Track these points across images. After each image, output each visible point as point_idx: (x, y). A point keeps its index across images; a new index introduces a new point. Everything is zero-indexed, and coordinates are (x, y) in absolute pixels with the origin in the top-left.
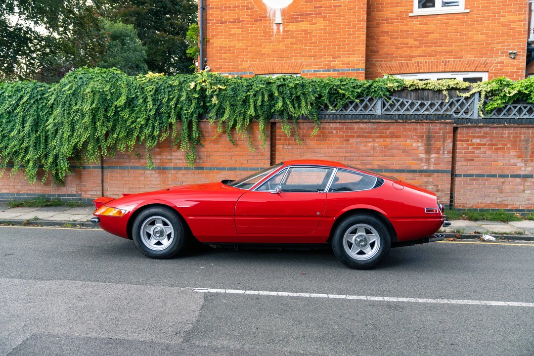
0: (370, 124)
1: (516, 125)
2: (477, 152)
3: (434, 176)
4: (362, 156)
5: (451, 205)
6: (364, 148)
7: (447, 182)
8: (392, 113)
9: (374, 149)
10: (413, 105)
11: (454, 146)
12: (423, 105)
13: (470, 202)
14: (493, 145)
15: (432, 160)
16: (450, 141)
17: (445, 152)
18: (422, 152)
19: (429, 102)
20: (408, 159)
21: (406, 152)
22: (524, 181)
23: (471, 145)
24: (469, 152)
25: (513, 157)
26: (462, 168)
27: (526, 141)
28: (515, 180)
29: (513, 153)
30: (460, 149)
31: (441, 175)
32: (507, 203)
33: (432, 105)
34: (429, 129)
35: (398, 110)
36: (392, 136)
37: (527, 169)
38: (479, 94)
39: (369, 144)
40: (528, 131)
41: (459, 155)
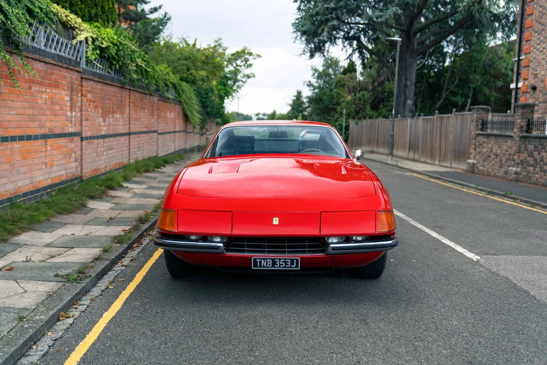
0: (43, 64)
1: (101, 80)
2: (89, 109)
3: (74, 140)
4: (39, 114)
5: (81, 177)
6: (40, 101)
7: (80, 147)
8: (48, 50)
9: (46, 103)
10: (58, 42)
11: (82, 102)
12: (62, 44)
13: (88, 171)
14: (94, 102)
15: (73, 119)
16: (80, 95)
17: (78, 110)
18: (69, 108)
19: (65, 41)
20: (63, 118)
21: (62, 109)
22: (104, 142)
23: (87, 101)
24: (87, 110)
25: (100, 116)
26: (85, 129)
27: (104, 98)
28: (101, 141)
29: (100, 111)
30: (84, 105)
31: (77, 139)
32: (99, 167)
33: (66, 46)
34: (71, 78)
35: (51, 47)
36: (56, 85)
37: (104, 128)
38: (86, 38)
39: (43, 95)
40: (105, 87)
41: (83, 113)
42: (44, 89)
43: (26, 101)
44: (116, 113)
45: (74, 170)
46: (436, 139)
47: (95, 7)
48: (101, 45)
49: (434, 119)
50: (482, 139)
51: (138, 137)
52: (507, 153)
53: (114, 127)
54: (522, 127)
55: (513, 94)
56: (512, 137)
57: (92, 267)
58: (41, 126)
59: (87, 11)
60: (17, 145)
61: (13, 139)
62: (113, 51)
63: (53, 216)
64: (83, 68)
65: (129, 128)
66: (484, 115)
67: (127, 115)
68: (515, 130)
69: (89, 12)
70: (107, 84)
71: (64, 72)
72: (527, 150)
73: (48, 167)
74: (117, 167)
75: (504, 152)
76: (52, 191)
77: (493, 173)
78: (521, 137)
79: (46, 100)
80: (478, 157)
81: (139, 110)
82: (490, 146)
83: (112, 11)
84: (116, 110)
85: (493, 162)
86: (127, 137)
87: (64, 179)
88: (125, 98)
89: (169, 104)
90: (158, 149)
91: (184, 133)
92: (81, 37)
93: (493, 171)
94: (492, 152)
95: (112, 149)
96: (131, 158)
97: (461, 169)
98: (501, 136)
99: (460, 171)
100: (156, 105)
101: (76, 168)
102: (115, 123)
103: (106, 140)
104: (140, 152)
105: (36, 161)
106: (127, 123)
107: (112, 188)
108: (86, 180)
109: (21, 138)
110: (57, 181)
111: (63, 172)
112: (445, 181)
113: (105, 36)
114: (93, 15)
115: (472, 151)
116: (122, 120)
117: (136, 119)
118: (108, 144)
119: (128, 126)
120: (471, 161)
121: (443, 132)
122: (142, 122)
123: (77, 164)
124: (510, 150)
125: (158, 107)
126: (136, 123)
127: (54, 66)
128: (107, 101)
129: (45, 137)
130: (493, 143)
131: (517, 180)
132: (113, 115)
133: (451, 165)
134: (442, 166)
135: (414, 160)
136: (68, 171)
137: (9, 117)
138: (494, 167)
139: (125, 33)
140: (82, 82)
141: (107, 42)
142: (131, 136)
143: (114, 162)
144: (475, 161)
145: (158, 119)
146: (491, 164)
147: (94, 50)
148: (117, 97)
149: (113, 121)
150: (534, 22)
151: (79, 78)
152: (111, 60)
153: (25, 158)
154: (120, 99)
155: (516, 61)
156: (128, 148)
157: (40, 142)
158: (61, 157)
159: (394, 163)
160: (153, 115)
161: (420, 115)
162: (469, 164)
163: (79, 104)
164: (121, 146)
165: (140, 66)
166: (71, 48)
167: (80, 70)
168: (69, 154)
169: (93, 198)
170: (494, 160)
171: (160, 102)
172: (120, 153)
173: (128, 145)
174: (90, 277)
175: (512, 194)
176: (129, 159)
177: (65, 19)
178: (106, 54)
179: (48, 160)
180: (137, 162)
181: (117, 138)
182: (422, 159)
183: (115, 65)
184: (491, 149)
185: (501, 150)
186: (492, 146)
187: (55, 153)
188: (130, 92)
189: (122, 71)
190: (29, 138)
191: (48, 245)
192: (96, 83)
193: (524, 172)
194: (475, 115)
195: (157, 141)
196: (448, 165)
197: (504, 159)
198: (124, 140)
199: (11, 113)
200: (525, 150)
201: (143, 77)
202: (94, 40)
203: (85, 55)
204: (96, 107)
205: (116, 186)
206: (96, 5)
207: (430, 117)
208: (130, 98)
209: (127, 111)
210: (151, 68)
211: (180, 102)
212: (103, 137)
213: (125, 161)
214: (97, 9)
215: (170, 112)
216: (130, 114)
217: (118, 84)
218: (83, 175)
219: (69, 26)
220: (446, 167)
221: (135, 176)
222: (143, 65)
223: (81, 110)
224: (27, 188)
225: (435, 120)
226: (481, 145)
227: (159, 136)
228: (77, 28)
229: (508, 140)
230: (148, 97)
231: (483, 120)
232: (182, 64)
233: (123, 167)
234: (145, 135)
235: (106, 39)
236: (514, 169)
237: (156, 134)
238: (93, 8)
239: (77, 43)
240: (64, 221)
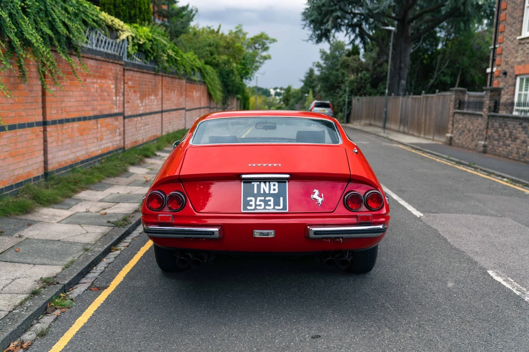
2: (130, 94)
3: (119, 119)
4: (92, 100)
5: (124, 148)
6: (92, 90)
7: (123, 124)
8: (98, 49)
9: (97, 91)
10: (105, 42)
11: (124, 88)
12: (109, 43)
13: (129, 143)
14: (134, 87)
15: (118, 103)
16: (122, 83)
17: (121, 95)
18: (114, 94)
19: (111, 41)
20: (110, 102)
21: (109, 95)
22: (142, 119)
23: (128, 87)
24: (128, 95)
25: (138, 98)
26: (126, 110)
27: (141, 84)
28: (139, 118)
29: (139, 95)
30: (126, 91)
31: (121, 118)
32: (138, 139)
33: (112, 45)
34: (116, 70)
35: (100, 47)
36: (104, 77)
37: (142, 108)
38: (128, 38)
39: (95, 85)
40: (141, 75)
41: (126, 97)
42: (95, 81)
43: (82, 90)
44: (151, 95)
45: (118, 143)
46: (422, 115)
47: (134, 8)
48: (139, 42)
49: (421, 98)
50: (458, 117)
51: (169, 114)
52: (478, 129)
53: (149, 107)
54: (490, 107)
55: (489, 77)
56: (481, 116)
57: (133, 217)
58: (93, 110)
59: (127, 11)
60: (76, 125)
61: (73, 120)
62: (148, 46)
63: (103, 179)
64: (125, 62)
65: (162, 107)
66: (461, 96)
67: (160, 96)
68: (485, 110)
69: (130, 13)
70: (144, 72)
71: (110, 66)
72: (493, 127)
73: (99, 140)
74: (152, 139)
75: (475, 128)
76: (102, 159)
77: (466, 146)
78: (489, 116)
79: (97, 89)
80: (454, 132)
81: (170, 92)
82: (465, 122)
83: (148, 12)
84: (150, 93)
85: (467, 136)
86: (160, 115)
87: (111, 149)
88: (159, 83)
89: (195, 85)
90: (185, 123)
91: (208, 109)
92: (123, 36)
93: (466, 144)
94: (466, 127)
95: (148, 124)
96: (163, 131)
97: (440, 141)
98: (473, 114)
99: (440, 143)
100: (184, 87)
101: (120, 140)
102: (150, 104)
103: (143, 118)
104: (171, 126)
105: (90, 136)
106: (160, 103)
107: (148, 157)
108: (128, 150)
109: (79, 119)
110: (106, 151)
111: (110, 144)
112: (424, 152)
113: (142, 34)
114: (132, 15)
115: (450, 126)
116: (156, 101)
117: (168, 100)
118: (145, 121)
119: (160, 106)
120: (449, 135)
121: (428, 110)
122: (173, 101)
123: (121, 137)
124: (480, 126)
125: (186, 88)
126: (168, 102)
127: (102, 62)
128: (144, 86)
129: (96, 117)
130: (467, 120)
131: (485, 152)
132: (149, 97)
133: (433, 137)
134: (426, 139)
135: (404, 133)
136: (114, 143)
137: (70, 104)
138: (466, 141)
139: (159, 30)
140: (124, 72)
141: (144, 39)
142: (164, 114)
143: (150, 135)
144: (452, 135)
145: (186, 98)
146: (465, 138)
147: (134, 45)
148: (152, 82)
149: (149, 102)
150: (507, 16)
151: (122, 69)
152: (147, 53)
153: (82, 134)
154: (154, 83)
155: (492, 49)
156: (160, 123)
157: (92, 122)
158: (108, 132)
159: (385, 135)
160: (181, 95)
161: (409, 94)
162: (447, 137)
163: (122, 90)
164: (155, 122)
165: (171, 56)
166: (115, 46)
167: (123, 63)
168: (115, 130)
169: (133, 164)
170: (467, 135)
171: (188, 84)
172: (155, 128)
173: (160, 120)
174: (131, 223)
175: (474, 164)
176: (162, 132)
177: (110, 23)
178: (143, 48)
179: (99, 135)
180: (168, 135)
181: (152, 116)
182: (411, 132)
183: (151, 57)
184: (466, 125)
185: (473, 126)
186: (466, 123)
187: (104, 129)
188: (162, 77)
189: (156, 61)
190: (85, 119)
191: (101, 201)
192: (135, 73)
193: (491, 145)
194: (454, 96)
195: (185, 116)
196: (431, 138)
197: (475, 134)
198: (157, 117)
199: (71, 100)
200: (492, 127)
201: (173, 64)
202: (133, 38)
203: (126, 50)
204: (135, 92)
205: (151, 155)
206: (134, 7)
207: (418, 96)
208: (162, 83)
209: (160, 93)
210: (180, 56)
211: (204, 83)
212: (141, 115)
213: (159, 134)
214: (136, 10)
215: (196, 92)
216: (162, 95)
217: (152, 71)
218: (126, 146)
219: (114, 29)
220: (429, 139)
221: (166, 146)
222: (173, 55)
223: (124, 95)
224: (84, 157)
225: (422, 100)
226: (458, 121)
227: (187, 112)
228: (120, 30)
229: (479, 118)
230: (177, 80)
231: (460, 101)
232: (207, 51)
233: (157, 139)
234: (175, 112)
235: (143, 37)
236: (483, 143)
237: (184, 111)
238: (132, 9)
239: (120, 42)
240: (112, 183)
